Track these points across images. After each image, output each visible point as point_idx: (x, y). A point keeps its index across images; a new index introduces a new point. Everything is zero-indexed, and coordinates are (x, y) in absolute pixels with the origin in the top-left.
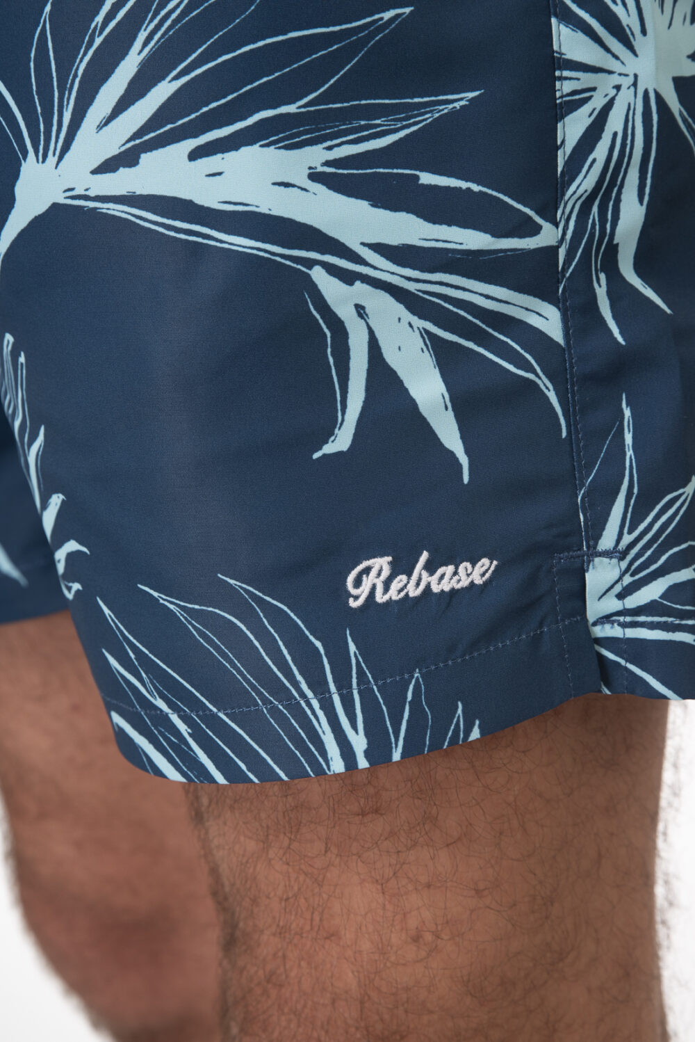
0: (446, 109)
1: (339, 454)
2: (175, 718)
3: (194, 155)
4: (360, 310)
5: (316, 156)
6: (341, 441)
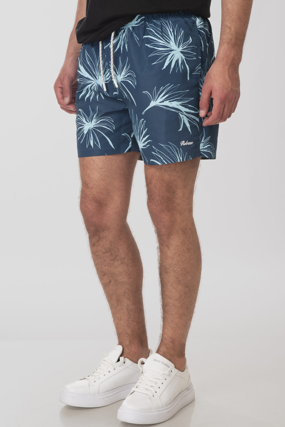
0: (191, 99)
1: (180, 131)
2: (161, 158)
3: (169, 102)
4: (183, 117)
5: (180, 103)
6: (181, 130)
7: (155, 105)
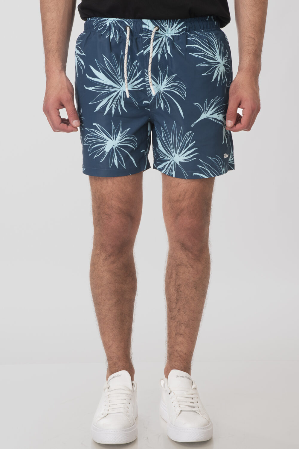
2: (208, 171)
3: (217, 114)
6: (223, 142)
7: (206, 117)
